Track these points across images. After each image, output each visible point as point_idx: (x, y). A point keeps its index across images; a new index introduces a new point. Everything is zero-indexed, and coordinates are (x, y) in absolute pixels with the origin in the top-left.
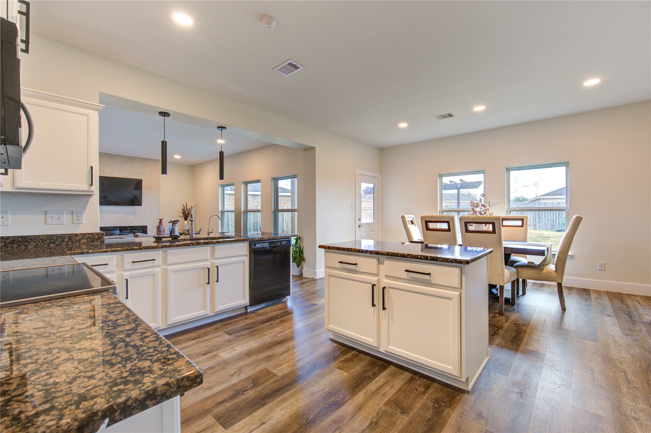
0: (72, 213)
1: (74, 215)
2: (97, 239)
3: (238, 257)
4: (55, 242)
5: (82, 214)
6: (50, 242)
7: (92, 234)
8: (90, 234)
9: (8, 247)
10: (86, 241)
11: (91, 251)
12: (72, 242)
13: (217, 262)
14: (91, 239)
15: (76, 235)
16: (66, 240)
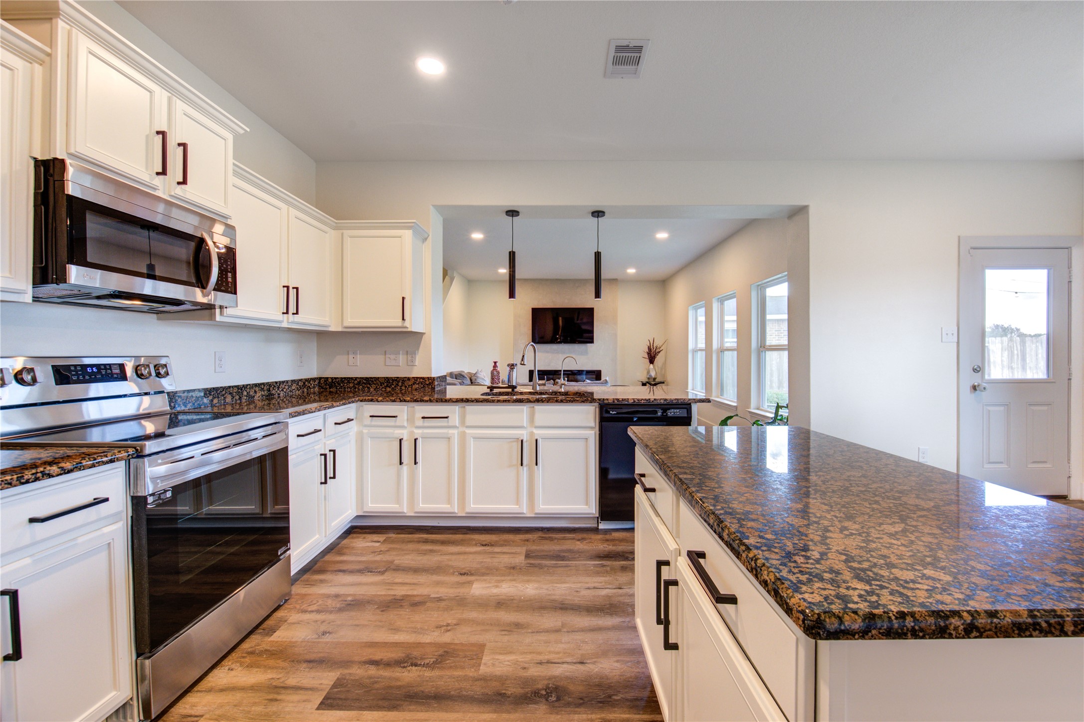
0: (407, 353)
1: (409, 356)
2: (428, 385)
3: (577, 429)
4: (391, 385)
5: (415, 354)
6: (387, 386)
7: (423, 378)
8: (421, 378)
9: (355, 388)
10: (417, 386)
11: (380, 399)
12: (406, 387)
13: (538, 433)
14: (422, 384)
15: (409, 379)
16: (400, 384)
